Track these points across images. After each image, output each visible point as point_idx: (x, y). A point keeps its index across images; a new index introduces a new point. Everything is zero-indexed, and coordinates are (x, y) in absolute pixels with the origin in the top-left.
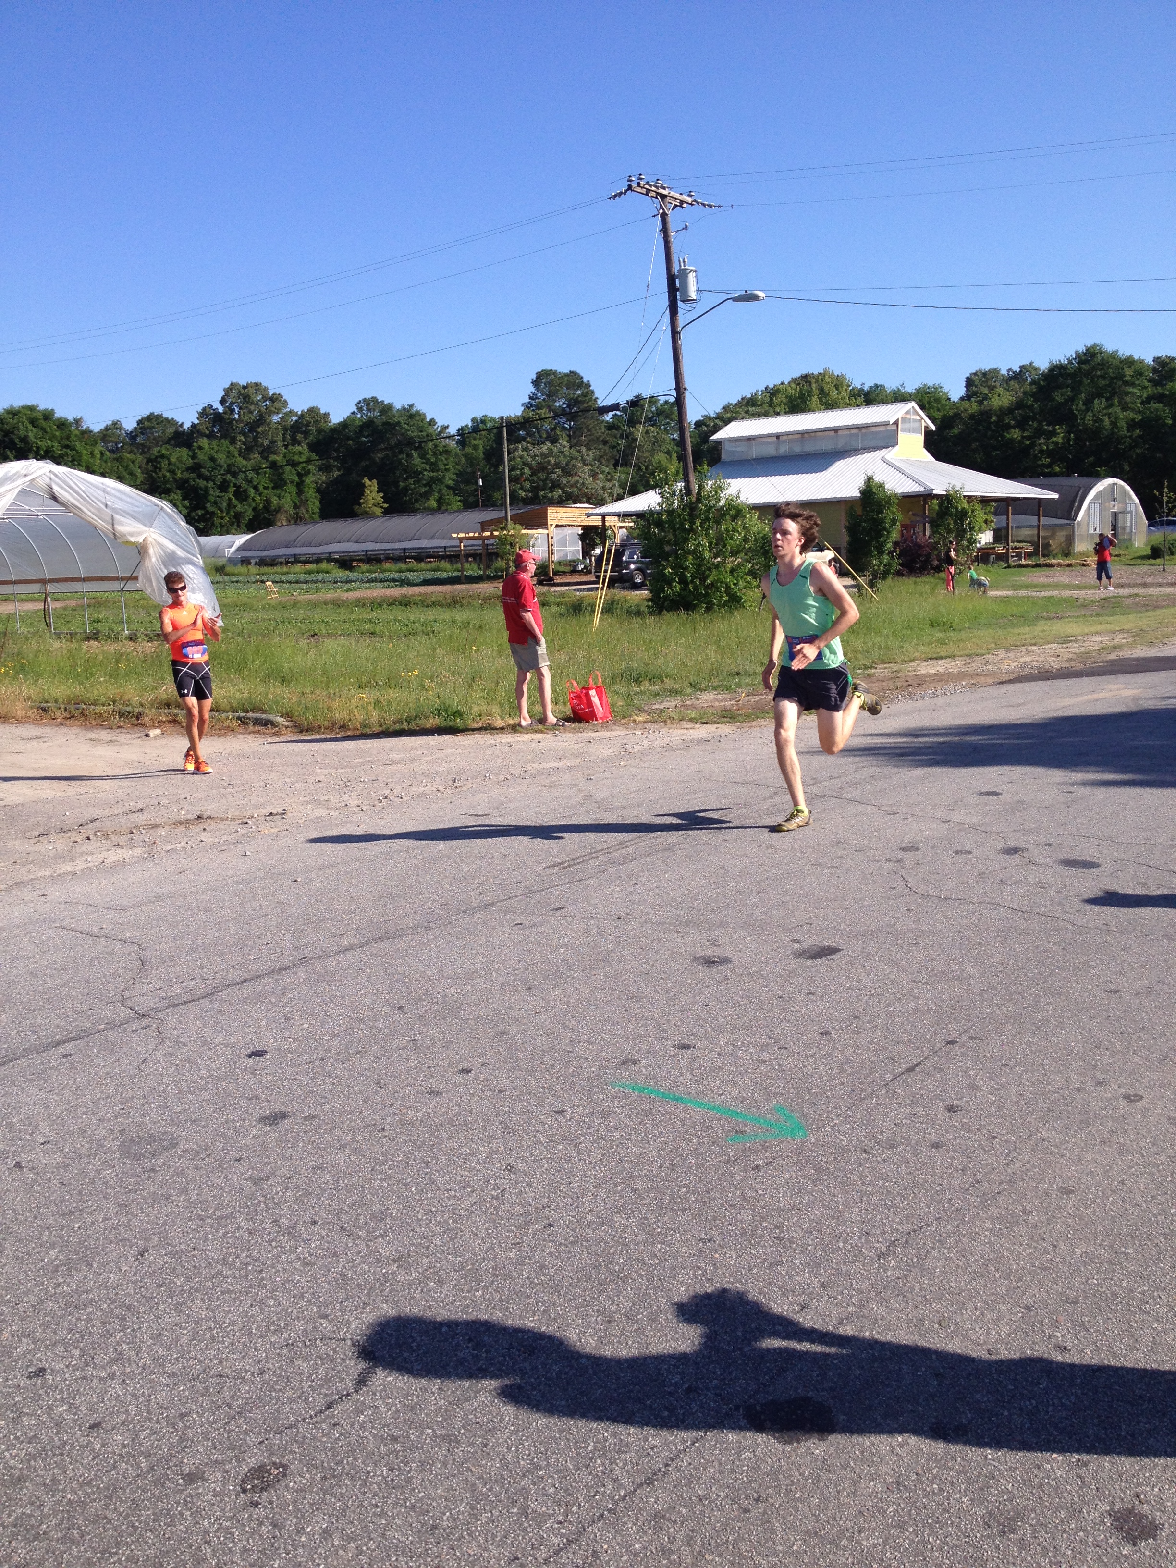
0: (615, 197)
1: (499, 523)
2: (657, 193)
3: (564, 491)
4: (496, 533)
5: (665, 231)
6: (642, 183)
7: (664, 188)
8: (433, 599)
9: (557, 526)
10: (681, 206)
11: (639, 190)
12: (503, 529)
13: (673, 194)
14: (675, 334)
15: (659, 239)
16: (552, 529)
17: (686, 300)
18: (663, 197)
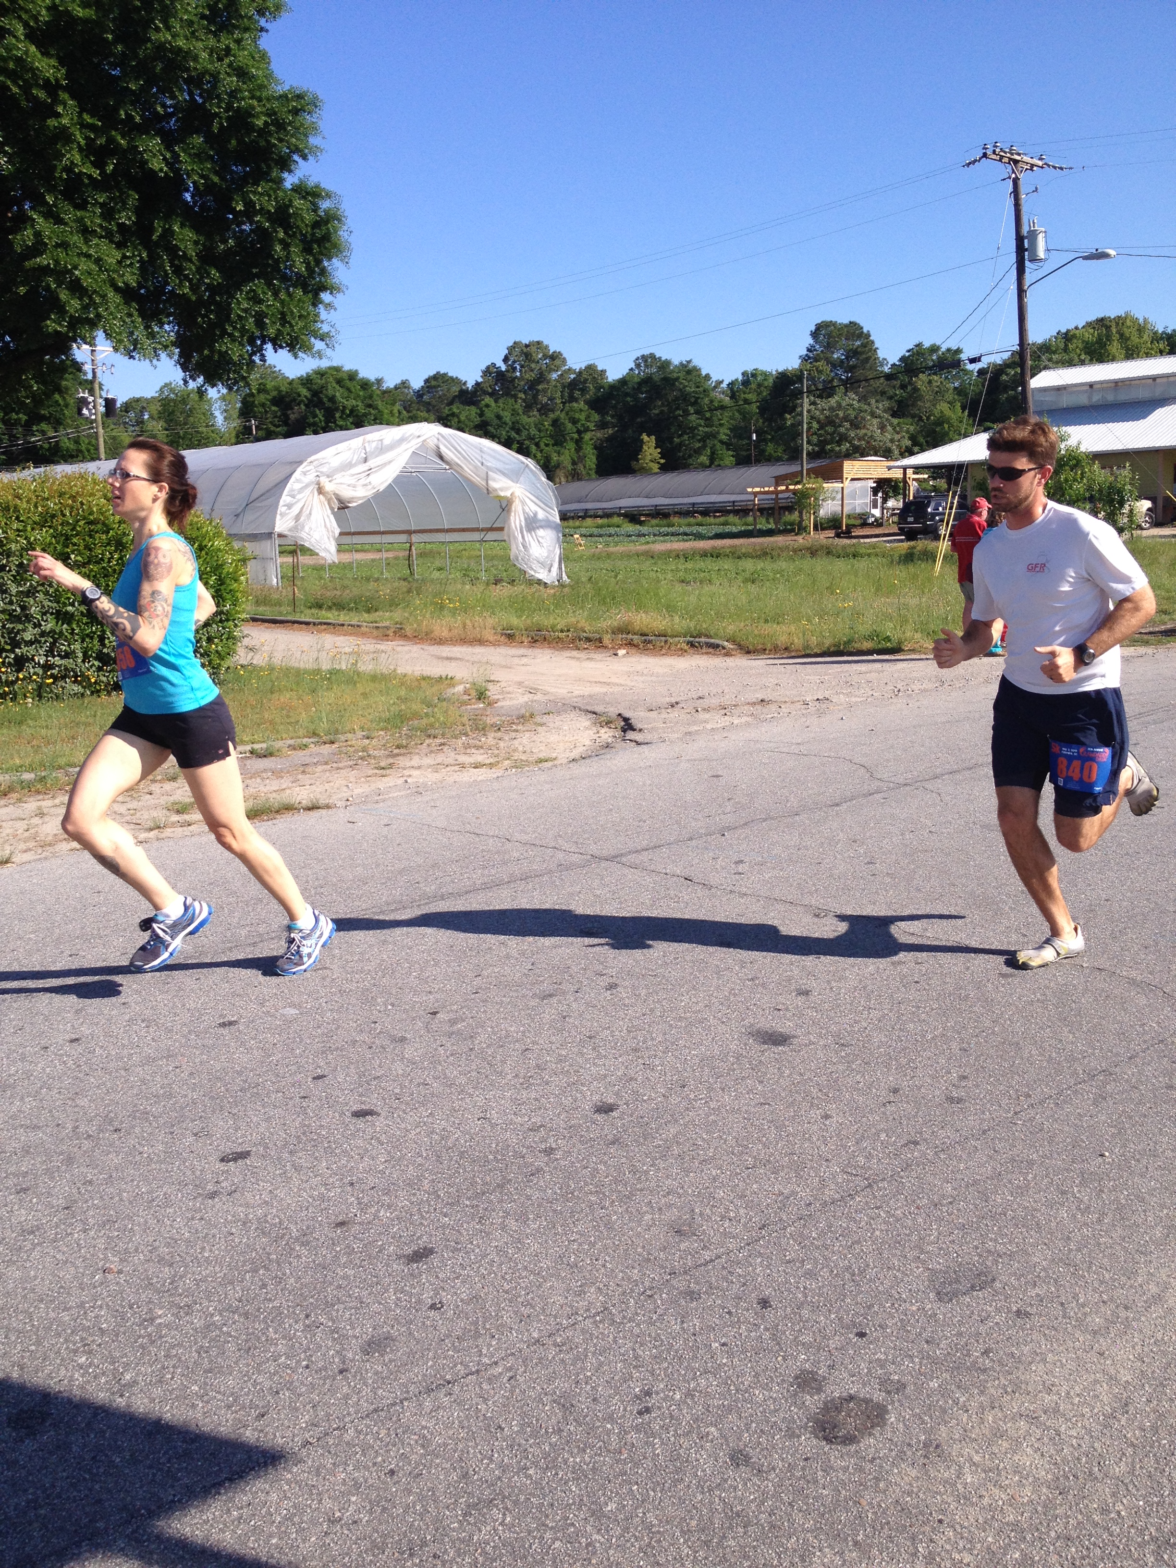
0: (970, 163)
1: (795, 477)
2: (1010, 159)
3: (852, 445)
4: (791, 487)
5: (1016, 192)
6: (998, 150)
7: (1019, 154)
8: (743, 550)
9: (852, 480)
10: (1031, 169)
11: (994, 157)
12: (798, 483)
13: (1026, 159)
14: (1021, 292)
15: (1010, 202)
16: (847, 483)
17: (1034, 260)
18: (1016, 162)
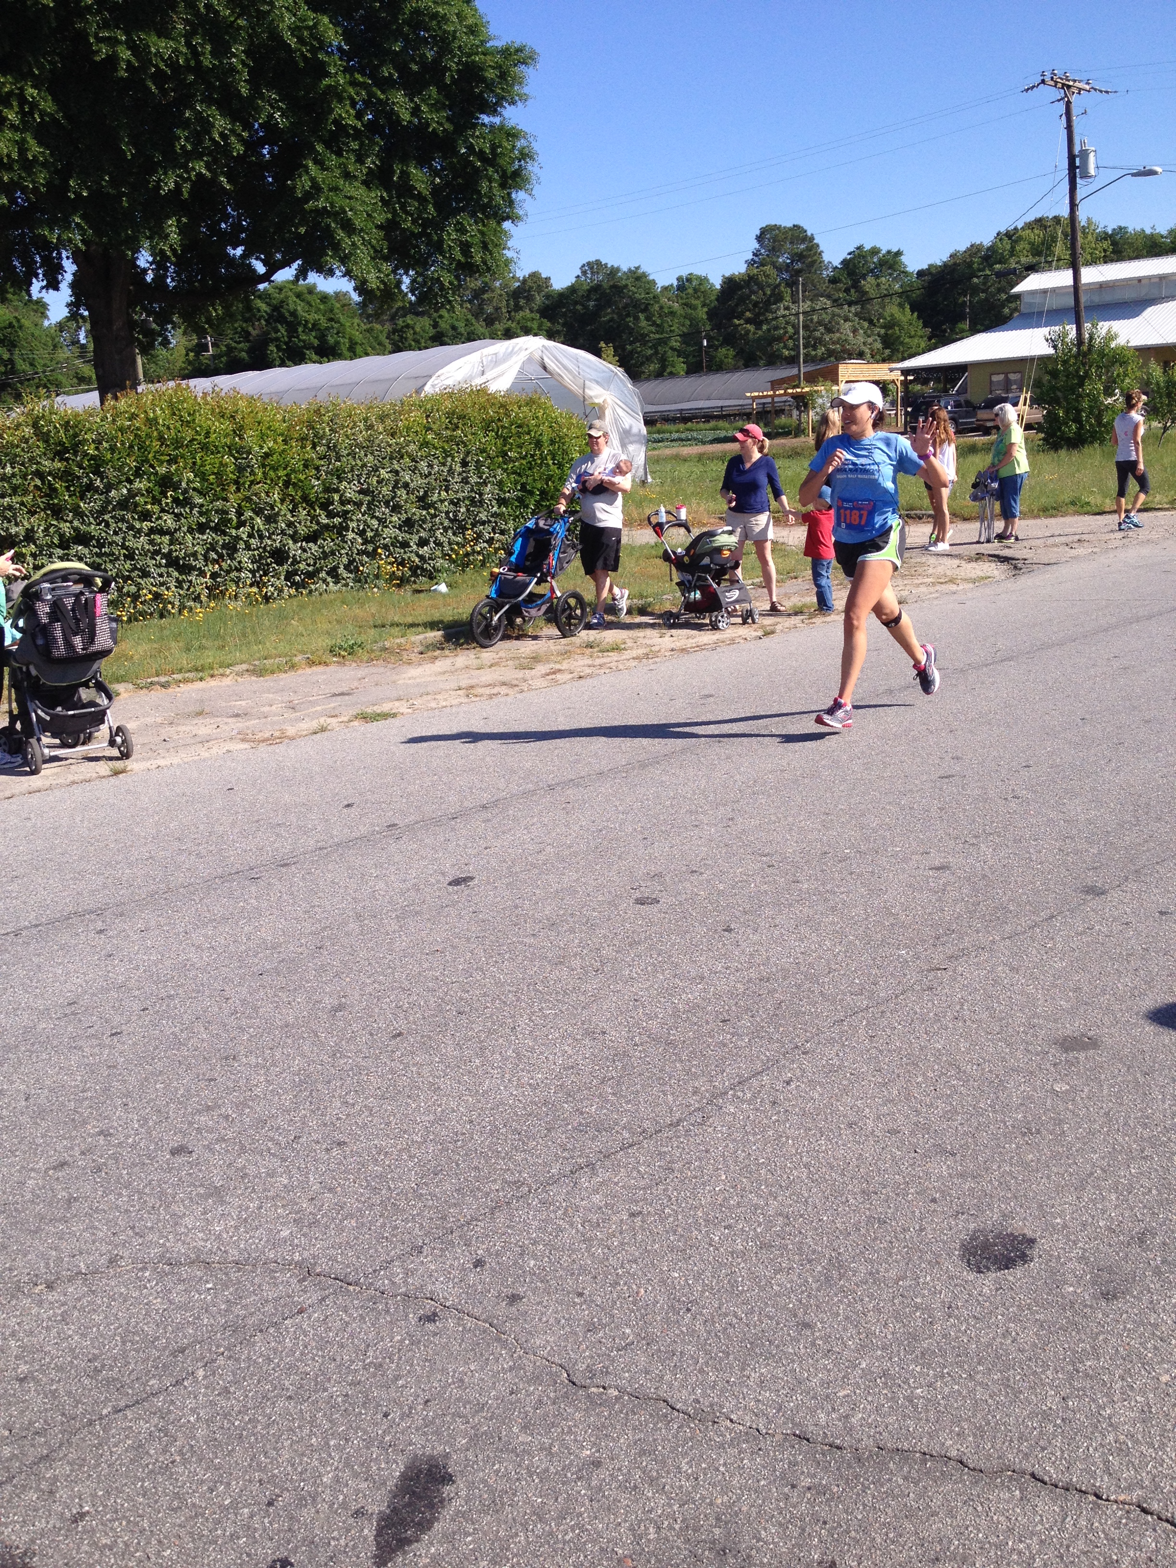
0: (1028, 89)
1: (792, 381)
2: (1064, 84)
4: (789, 391)
5: (1068, 114)
10: (1080, 93)
11: (1050, 82)
12: (798, 386)
13: (1076, 84)
14: (1073, 206)
17: (1085, 177)
18: (1069, 87)
